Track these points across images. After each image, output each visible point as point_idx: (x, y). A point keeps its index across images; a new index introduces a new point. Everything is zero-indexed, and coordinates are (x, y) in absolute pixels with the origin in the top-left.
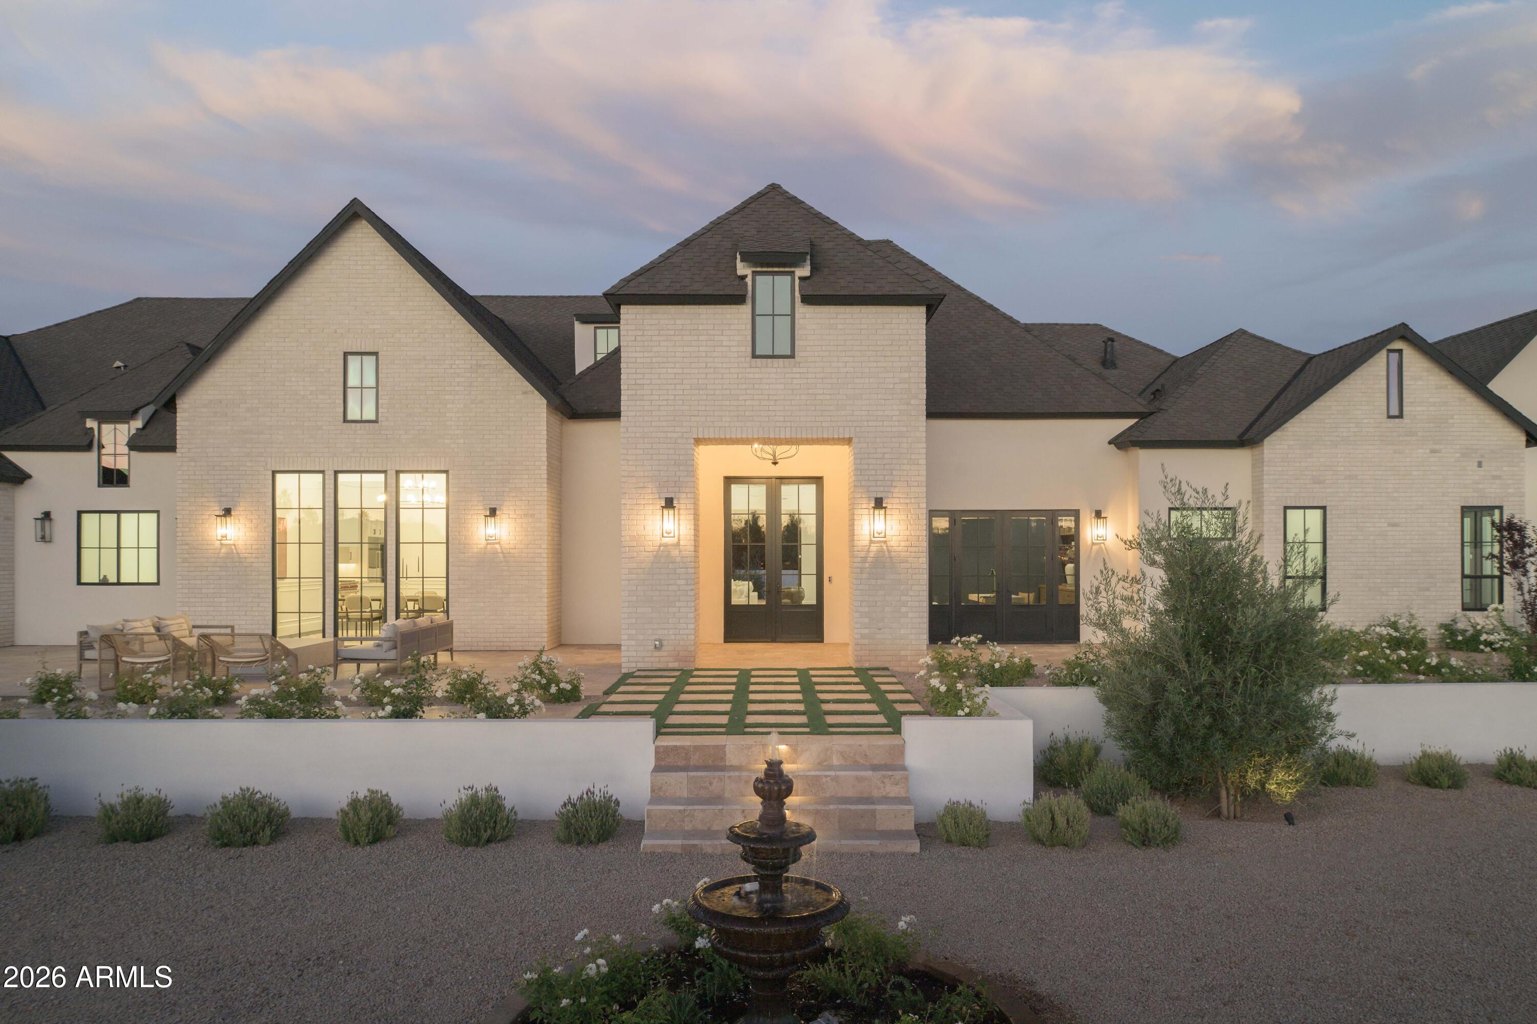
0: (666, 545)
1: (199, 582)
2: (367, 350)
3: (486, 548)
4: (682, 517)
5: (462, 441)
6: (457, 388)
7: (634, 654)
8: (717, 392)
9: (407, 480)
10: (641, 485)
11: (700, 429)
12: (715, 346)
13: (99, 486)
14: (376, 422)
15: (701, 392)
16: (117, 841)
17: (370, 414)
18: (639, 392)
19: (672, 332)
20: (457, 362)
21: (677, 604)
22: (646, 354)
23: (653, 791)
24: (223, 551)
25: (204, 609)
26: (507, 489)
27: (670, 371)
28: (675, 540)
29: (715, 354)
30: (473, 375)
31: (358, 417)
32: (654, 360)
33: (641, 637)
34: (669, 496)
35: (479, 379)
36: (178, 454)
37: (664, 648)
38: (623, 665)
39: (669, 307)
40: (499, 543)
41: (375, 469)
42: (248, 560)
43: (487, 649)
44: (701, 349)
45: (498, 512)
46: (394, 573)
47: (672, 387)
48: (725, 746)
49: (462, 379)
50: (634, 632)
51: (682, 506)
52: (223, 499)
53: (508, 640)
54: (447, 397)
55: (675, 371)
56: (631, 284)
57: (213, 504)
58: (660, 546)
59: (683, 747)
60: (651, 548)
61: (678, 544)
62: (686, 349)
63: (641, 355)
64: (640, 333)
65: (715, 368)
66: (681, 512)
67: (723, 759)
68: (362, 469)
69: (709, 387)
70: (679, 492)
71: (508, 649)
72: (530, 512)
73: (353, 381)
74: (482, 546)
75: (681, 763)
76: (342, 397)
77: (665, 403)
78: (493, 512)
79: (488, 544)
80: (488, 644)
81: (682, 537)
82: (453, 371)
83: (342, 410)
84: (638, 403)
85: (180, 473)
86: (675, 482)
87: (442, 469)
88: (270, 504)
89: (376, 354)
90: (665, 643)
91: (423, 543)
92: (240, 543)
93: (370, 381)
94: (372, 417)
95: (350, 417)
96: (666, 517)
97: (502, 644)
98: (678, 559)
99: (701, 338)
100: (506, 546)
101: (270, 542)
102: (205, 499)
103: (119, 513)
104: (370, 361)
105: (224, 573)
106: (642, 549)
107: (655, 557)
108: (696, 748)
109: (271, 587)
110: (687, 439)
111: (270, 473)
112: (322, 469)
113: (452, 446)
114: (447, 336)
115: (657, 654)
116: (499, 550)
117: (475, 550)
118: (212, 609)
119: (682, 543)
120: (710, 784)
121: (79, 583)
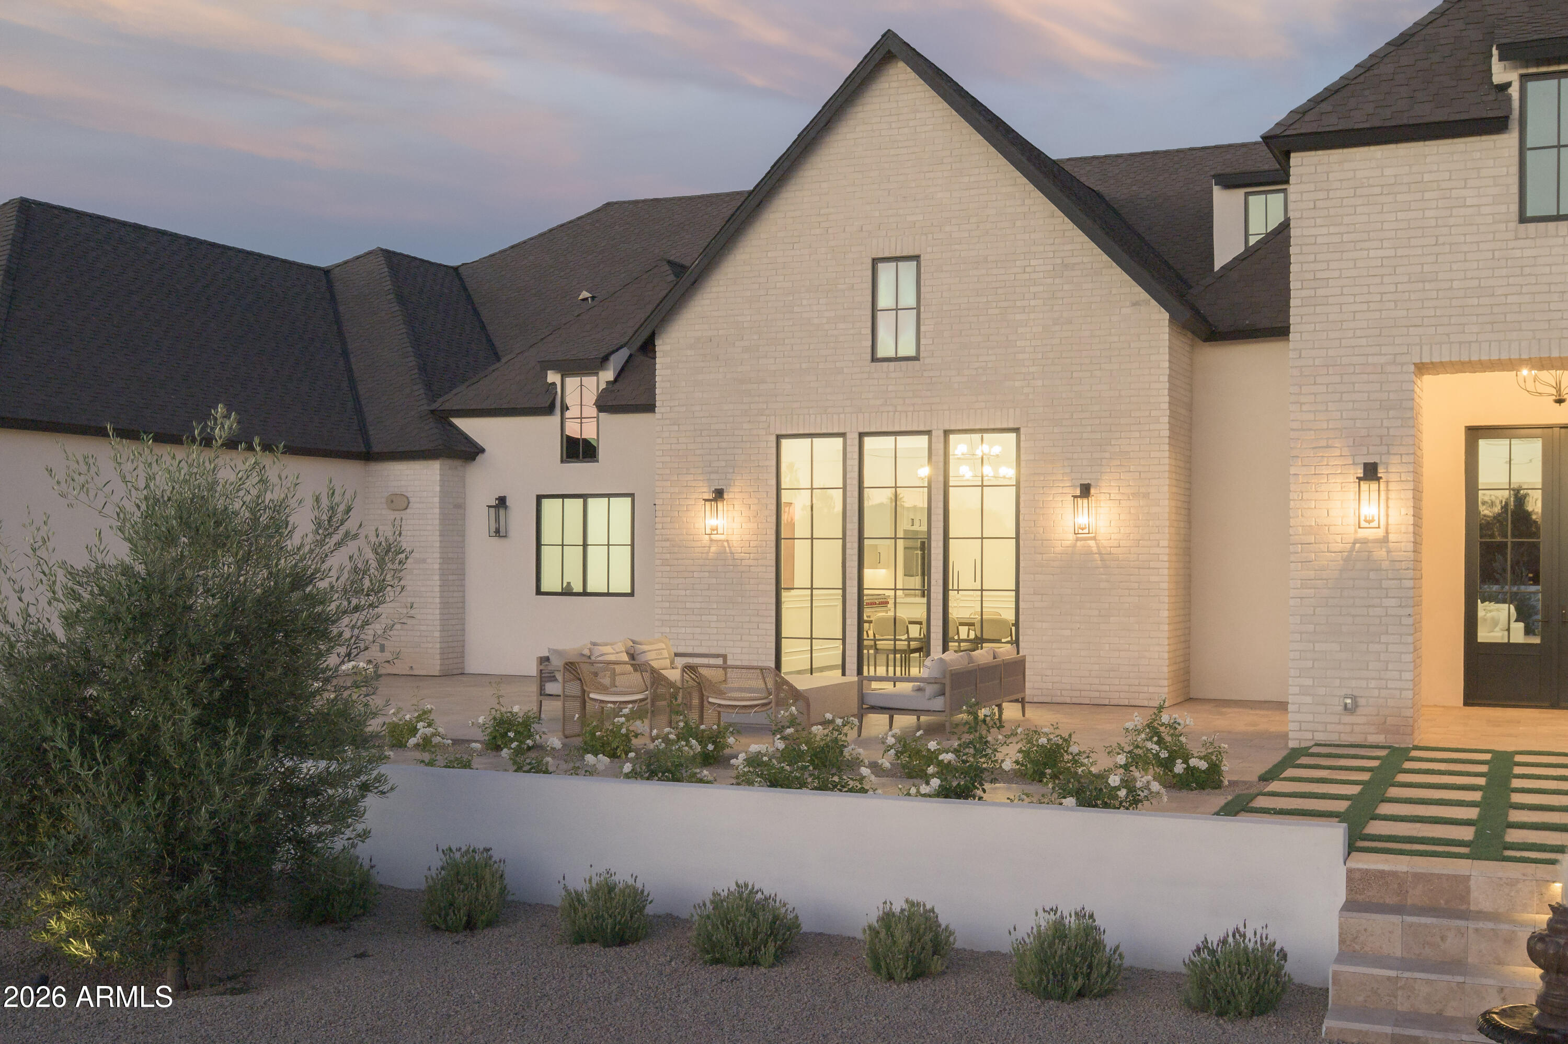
0: (1365, 542)
1: (683, 593)
2: (905, 254)
3: (1074, 546)
4: (1392, 495)
5: (1040, 383)
6: (1033, 303)
7: (1310, 717)
8: (1456, 284)
9: (959, 446)
10: (1323, 443)
11: (1426, 348)
12: (1451, 208)
13: (562, 461)
14: (916, 358)
15: (1428, 286)
16: (583, 941)
17: (907, 349)
18: (1320, 292)
19: (1377, 190)
20: (1033, 263)
21: (1384, 639)
22: (1332, 230)
23: (1342, 941)
24: (713, 549)
25: (689, 630)
26: (1107, 455)
27: (1372, 253)
28: (1380, 533)
29: (1452, 221)
30: (1057, 281)
31: (892, 354)
32: (1346, 238)
33: (1322, 691)
34: (1371, 460)
35: (1066, 287)
36: (658, 416)
37: (1360, 711)
38: (1291, 735)
39: (1372, 148)
40: (1094, 538)
41: (915, 428)
42: (745, 562)
43: (1074, 700)
44: (1428, 213)
45: (1092, 491)
46: (941, 582)
47: (1377, 280)
48: (1468, 877)
49: (1041, 288)
50: (1309, 682)
51: (1394, 477)
52: (713, 476)
53: (1107, 688)
54: (1018, 317)
55: (1380, 253)
56: (1308, 118)
57: (701, 484)
58: (1354, 543)
59: (1394, 874)
60: (1340, 547)
61: (1385, 540)
62: (1401, 215)
63: (1324, 230)
64: (1322, 195)
65: (1451, 244)
66: (1392, 486)
67: (1464, 897)
68: (897, 429)
69: (1441, 276)
70: (1388, 453)
71: (1107, 702)
72: (1143, 490)
73: (885, 299)
74: (1068, 543)
75: (1390, 900)
76: (869, 324)
77: (1365, 307)
78: (1085, 490)
79: (1077, 540)
80: (1078, 693)
81: (1392, 529)
82: (1027, 276)
83: (870, 343)
84: (1319, 309)
85: (660, 441)
86: (1381, 437)
87: (1011, 425)
88: (774, 482)
89: (916, 258)
90: (1362, 702)
91: (982, 538)
92: (735, 539)
93: (909, 299)
94: (912, 352)
95: (881, 354)
96: (1364, 495)
97: (1097, 694)
98: (1385, 565)
99: (1427, 195)
100: (1105, 543)
101: (773, 538)
102: (690, 477)
103: (584, 497)
104: (908, 269)
105: (714, 581)
106: (1323, 547)
107: (1347, 560)
108: (1419, 877)
109: (774, 600)
110: (1402, 364)
111: (774, 438)
112: (842, 431)
113: (1026, 390)
114: (1018, 223)
115: (1347, 719)
116: (1095, 549)
117: (1059, 549)
118: (698, 630)
119: (1392, 537)
120: (1443, 938)
121: (539, 592)
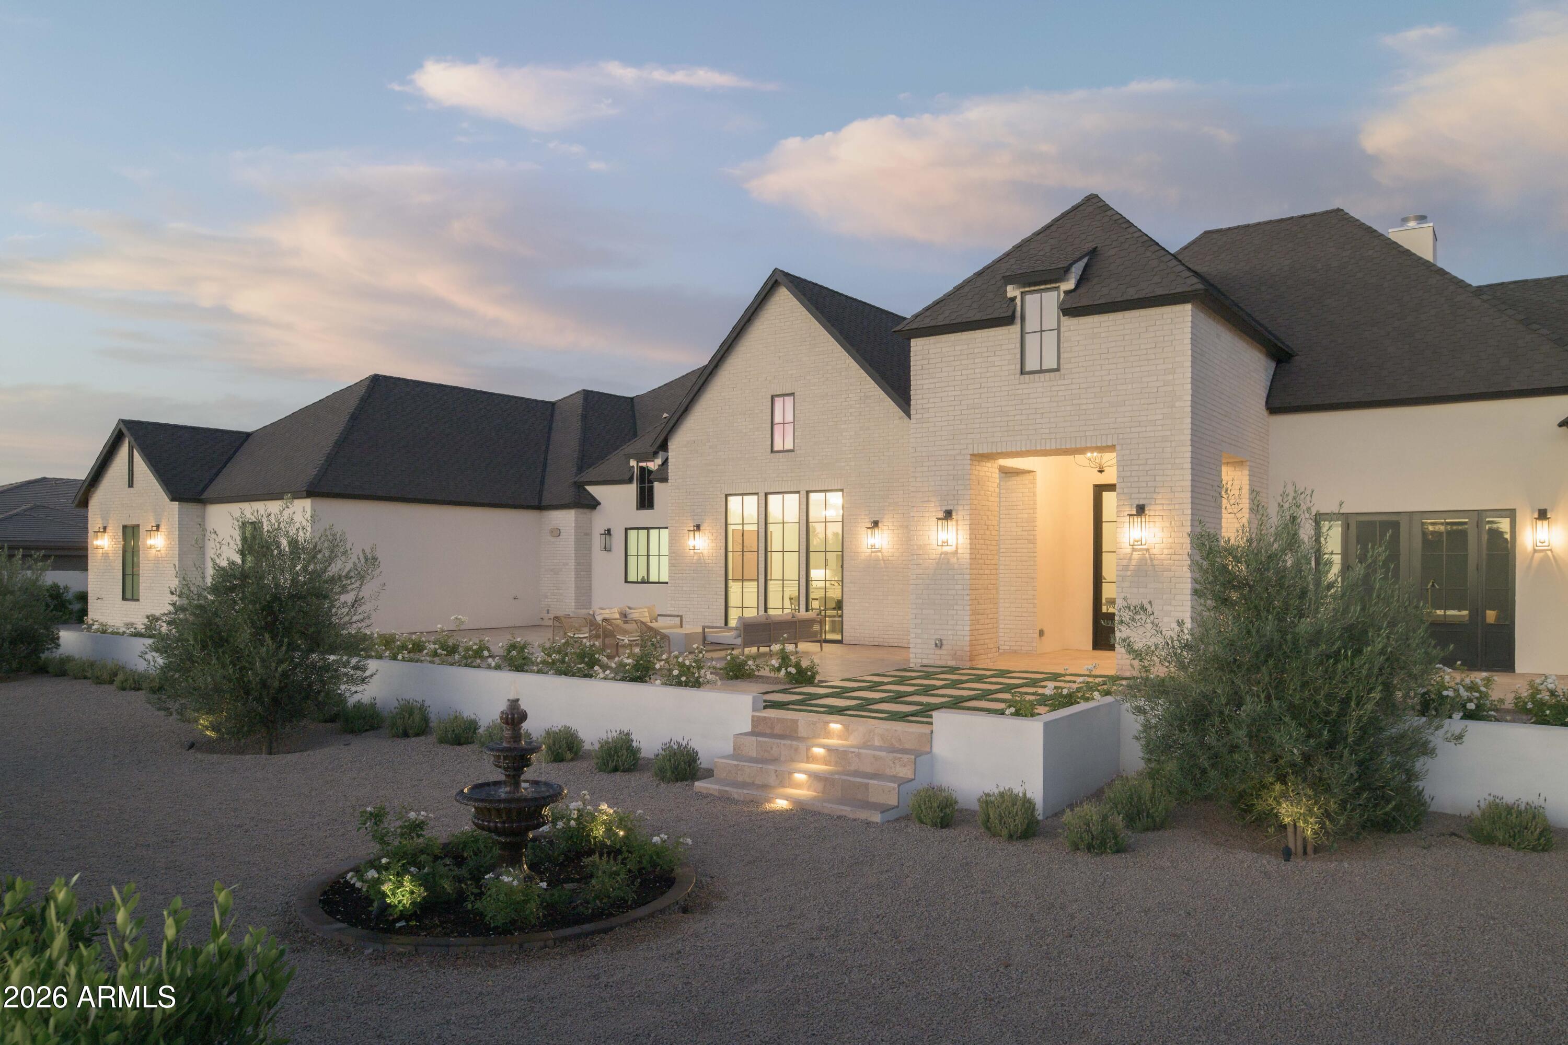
0: (946, 553)
1: (681, 582)
2: (787, 392)
3: (870, 556)
4: (960, 528)
5: (853, 463)
6: (850, 418)
7: (920, 651)
8: (990, 410)
10: (926, 499)
11: (975, 446)
12: (988, 367)
13: (637, 509)
14: (792, 451)
15: (977, 411)
17: (789, 446)
18: (925, 416)
19: (952, 358)
20: (850, 395)
21: (955, 607)
22: (931, 381)
23: (734, 749)
24: (695, 558)
25: (684, 603)
26: (887, 504)
27: (950, 393)
28: (953, 549)
29: (988, 375)
30: (862, 406)
31: (781, 448)
32: (937, 385)
33: (926, 636)
34: (949, 508)
35: (867, 409)
36: (669, 484)
37: (944, 647)
38: (912, 660)
39: (950, 335)
40: (880, 551)
41: (792, 490)
42: (710, 565)
43: (871, 643)
44: (977, 371)
45: (880, 524)
46: (805, 576)
47: (952, 408)
48: (798, 720)
49: (854, 410)
50: (920, 631)
51: (960, 518)
52: (695, 517)
53: (886, 636)
54: (843, 426)
55: (954, 393)
56: (918, 319)
57: (689, 521)
58: (941, 554)
59: (770, 718)
60: (934, 556)
61: (956, 552)
62: (964, 372)
63: (927, 381)
64: (926, 362)
65: (988, 388)
66: (960, 522)
67: (796, 732)
68: (783, 490)
69: (983, 405)
70: (958, 504)
71: (886, 644)
72: (905, 524)
73: (778, 418)
74: (867, 554)
75: (768, 731)
76: (770, 432)
77: (946, 423)
78: (876, 524)
79: (872, 552)
80: (872, 639)
81: (959, 546)
82: (847, 403)
83: (770, 443)
84: (924, 425)
85: (670, 498)
86: (954, 495)
87: (839, 488)
88: (724, 521)
89: (792, 394)
90: (944, 642)
92: (706, 551)
93: (789, 418)
94: (791, 447)
95: (776, 448)
96: (940, 528)
97: (882, 640)
98: (956, 567)
99: (977, 361)
100: (886, 554)
101: (724, 551)
102: (684, 518)
103: (648, 529)
104: (789, 400)
105: (695, 575)
106: (927, 556)
107: (937, 563)
108: (779, 720)
109: (724, 586)
110: (964, 455)
111: (724, 496)
112: (757, 492)
113: (847, 468)
114: (843, 374)
115: (938, 652)
116: (881, 558)
117: (863, 558)
118: (688, 602)
119: (959, 551)
120: (771, 748)
121: (626, 581)
